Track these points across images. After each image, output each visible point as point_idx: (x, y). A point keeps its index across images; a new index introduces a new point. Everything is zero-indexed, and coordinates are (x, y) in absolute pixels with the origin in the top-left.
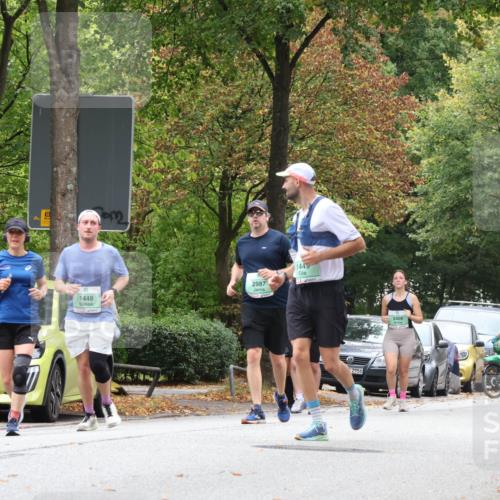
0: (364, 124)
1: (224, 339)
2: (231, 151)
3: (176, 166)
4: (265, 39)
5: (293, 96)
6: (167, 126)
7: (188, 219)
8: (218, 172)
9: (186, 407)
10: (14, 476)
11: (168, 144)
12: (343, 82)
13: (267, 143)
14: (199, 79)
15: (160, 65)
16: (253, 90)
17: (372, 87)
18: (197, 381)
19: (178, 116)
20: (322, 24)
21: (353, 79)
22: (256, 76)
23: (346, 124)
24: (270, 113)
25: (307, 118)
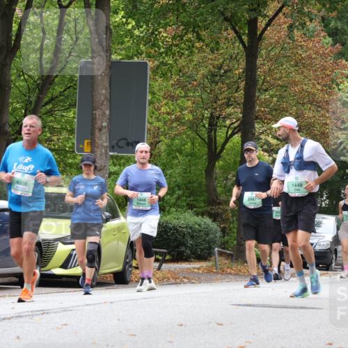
0: (310, 80)
1: (211, 230)
2: (216, 99)
3: (178, 109)
4: (240, 20)
5: (259, 61)
6: (172, 82)
7: (186, 146)
8: (207, 114)
9: (185, 277)
10: (65, 325)
11: (172, 94)
12: (295, 51)
13: (242, 94)
14: (194, 49)
15: (167, 39)
16: (231, 56)
17: (315, 54)
18: (192, 260)
19: (179, 75)
20: (280, 10)
21: (302, 48)
22: (234, 47)
23: (297, 80)
24: (243, 72)
25: (269, 75)
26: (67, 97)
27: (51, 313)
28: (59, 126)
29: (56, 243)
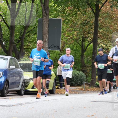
0: (117, 25)
1: (82, 76)
2: (84, 31)
3: (71, 35)
6: (69, 25)
7: (74, 47)
8: (81, 36)
9: (73, 92)
10: (33, 108)
11: (70, 30)
12: (111, 15)
14: (77, 14)
15: (68, 11)
16: (90, 17)
18: (76, 86)
19: (72, 23)
23: (112, 25)
26: (34, 31)
27: (28, 104)
28: (31, 41)
29: (30, 80)
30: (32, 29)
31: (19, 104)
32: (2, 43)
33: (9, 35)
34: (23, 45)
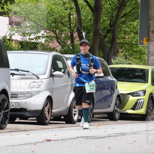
26: (134, 14)
27: (127, 134)
28: (129, 30)
29: (128, 96)
30: (130, 11)
31: (112, 135)
32: (81, 35)
33: (92, 22)
34: (116, 37)
